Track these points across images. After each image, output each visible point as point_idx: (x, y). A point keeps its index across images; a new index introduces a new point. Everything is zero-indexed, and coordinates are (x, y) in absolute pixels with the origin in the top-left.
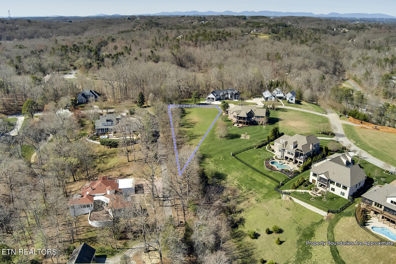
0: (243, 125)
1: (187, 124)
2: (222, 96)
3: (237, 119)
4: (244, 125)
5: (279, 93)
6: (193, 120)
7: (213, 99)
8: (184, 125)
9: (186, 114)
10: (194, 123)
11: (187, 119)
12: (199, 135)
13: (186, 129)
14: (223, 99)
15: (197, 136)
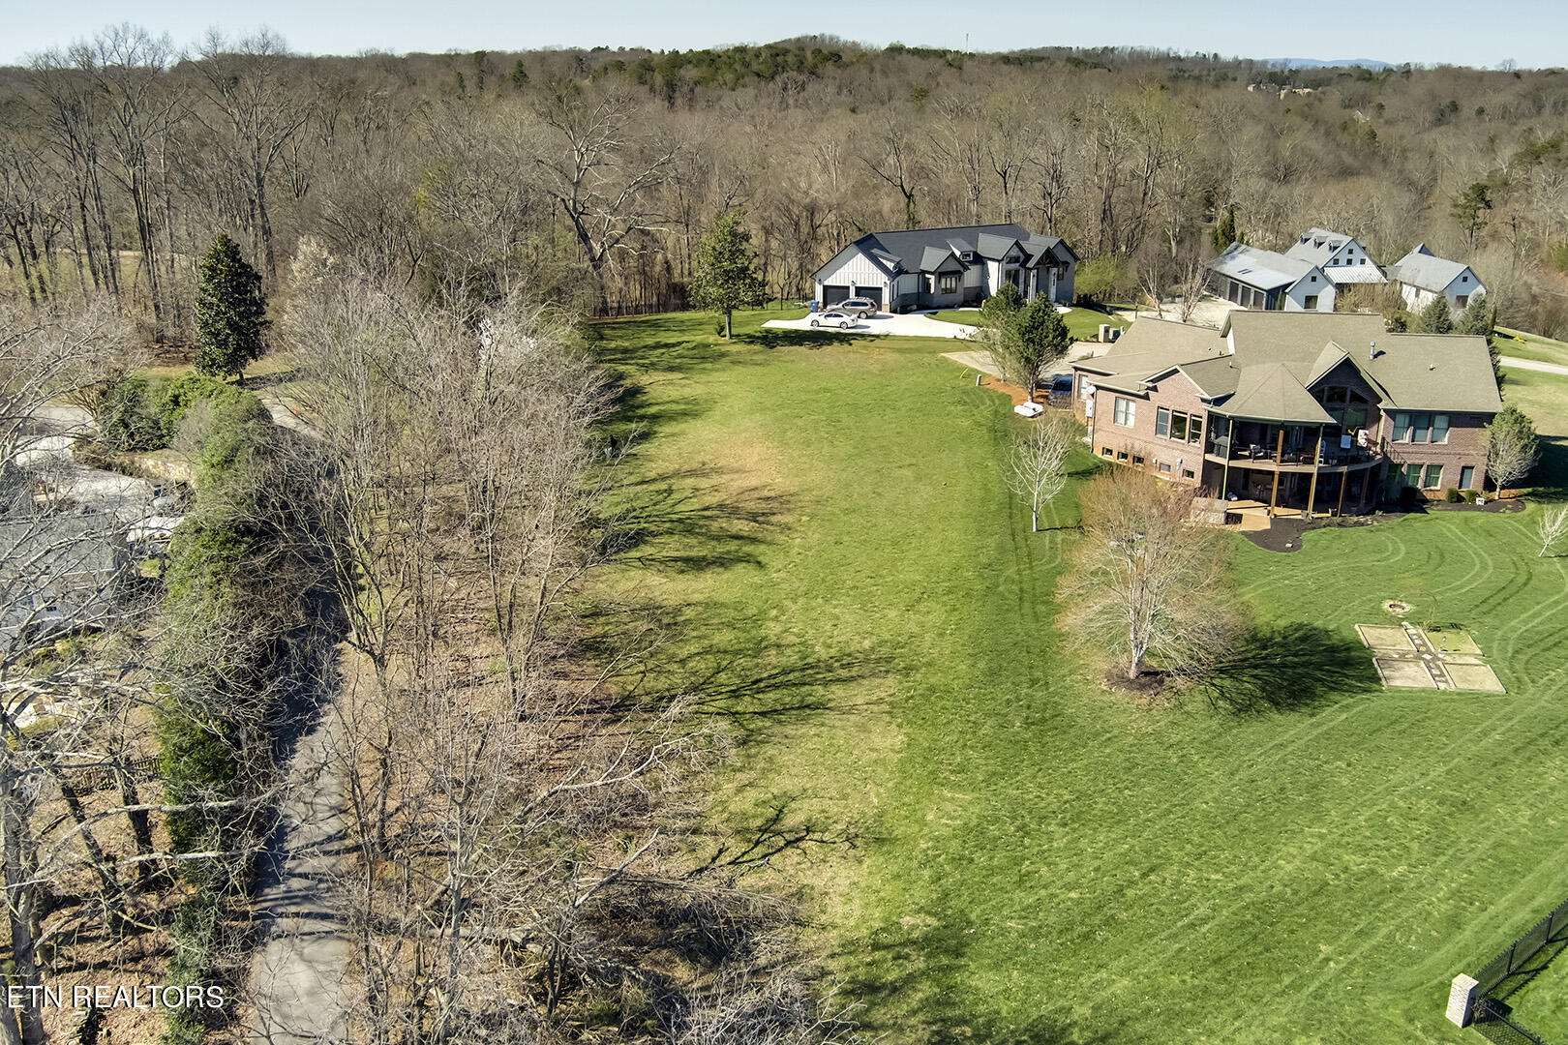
0: (1280, 511)
1: (687, 527)
2: (940, 274)
3: (1210, 448)
4: (1295, 514)
5: (1343, 261)
6: (738, 483)
7: (875, 293)
8: (638, 539)
9: (655, 418)
10: (751, 506)
11: (672, 467)
12: (846, 668)
13: (668, 588)
14: (951, 298)
15: (810, 672)
